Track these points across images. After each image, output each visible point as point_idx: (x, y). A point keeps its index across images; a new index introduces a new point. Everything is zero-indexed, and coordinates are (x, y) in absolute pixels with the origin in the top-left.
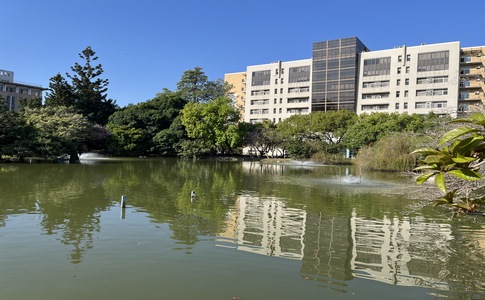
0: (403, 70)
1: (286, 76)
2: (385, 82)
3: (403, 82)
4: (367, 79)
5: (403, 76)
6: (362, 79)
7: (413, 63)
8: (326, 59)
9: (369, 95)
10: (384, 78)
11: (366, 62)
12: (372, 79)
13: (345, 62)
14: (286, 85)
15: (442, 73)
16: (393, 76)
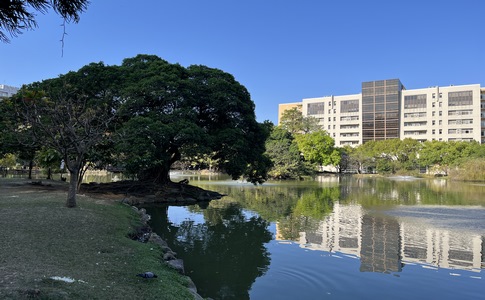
0: (437, 104)
1: (338, 107)
2: (422, 114)
3: (437, 114)
4: (408, 111)
5: (437, 109)
6: (403, 111)
7: (445, 99)
8: (374, 95)
9: (410, 123)
10: (422, 110)
11: (406, 98)
12: (412, 111)
13: (390, 98)
14: (338, 115)
15: (468, 107)
16: (429, 109)
